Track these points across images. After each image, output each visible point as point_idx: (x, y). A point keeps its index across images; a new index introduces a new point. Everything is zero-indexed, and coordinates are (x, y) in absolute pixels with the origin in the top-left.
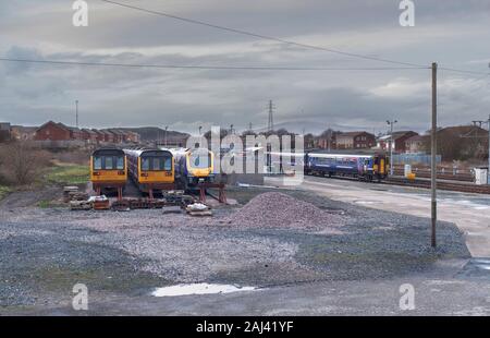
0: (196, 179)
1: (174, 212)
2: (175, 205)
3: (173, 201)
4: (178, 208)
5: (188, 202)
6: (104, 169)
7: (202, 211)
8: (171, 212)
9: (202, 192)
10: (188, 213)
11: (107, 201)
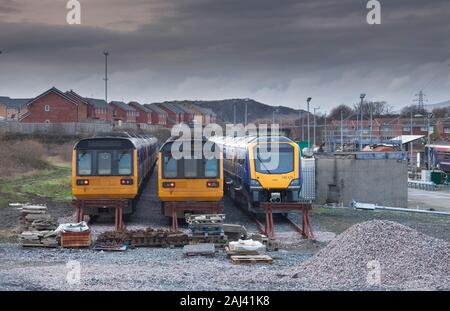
0: (266, 193)
1: (202, 254)
2: (206, 241)
3: (203, 234)
4: (210, 247)
5: (234, 236)
6: (95, 173)
7: (254, 253)
8: (196, 254)
9: (269, 218)
10: (229, 256)
11: (86, 233)
